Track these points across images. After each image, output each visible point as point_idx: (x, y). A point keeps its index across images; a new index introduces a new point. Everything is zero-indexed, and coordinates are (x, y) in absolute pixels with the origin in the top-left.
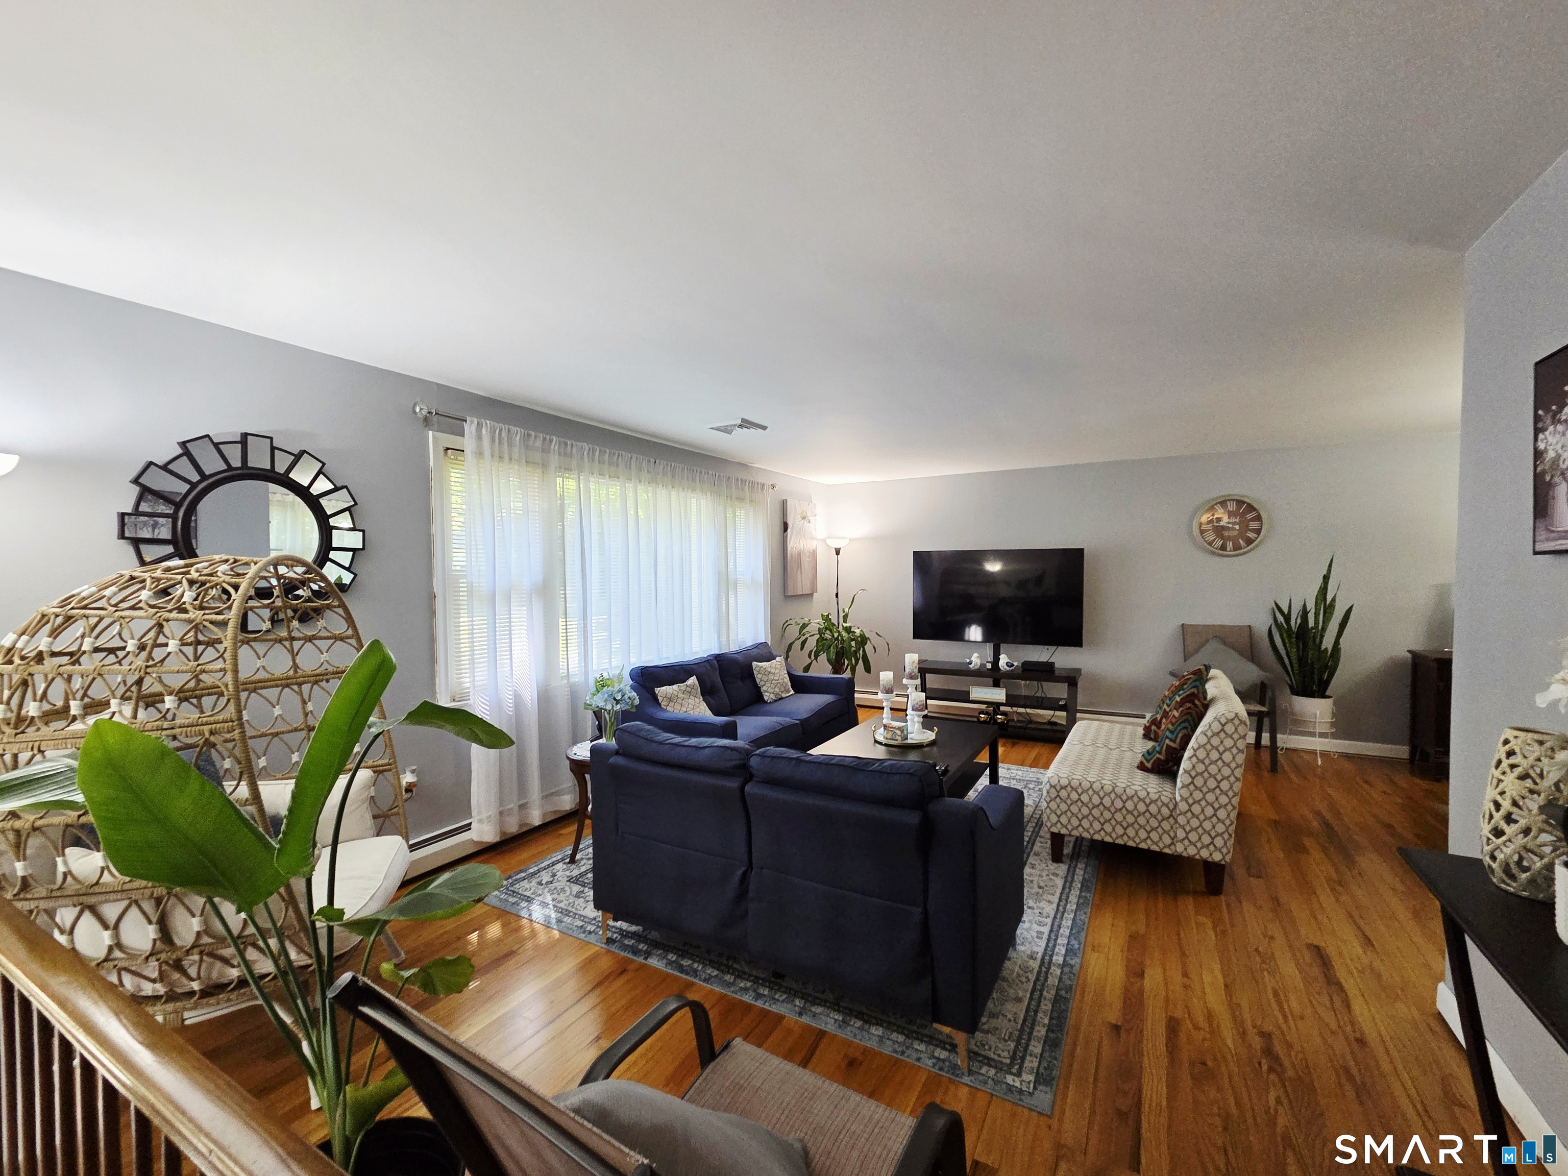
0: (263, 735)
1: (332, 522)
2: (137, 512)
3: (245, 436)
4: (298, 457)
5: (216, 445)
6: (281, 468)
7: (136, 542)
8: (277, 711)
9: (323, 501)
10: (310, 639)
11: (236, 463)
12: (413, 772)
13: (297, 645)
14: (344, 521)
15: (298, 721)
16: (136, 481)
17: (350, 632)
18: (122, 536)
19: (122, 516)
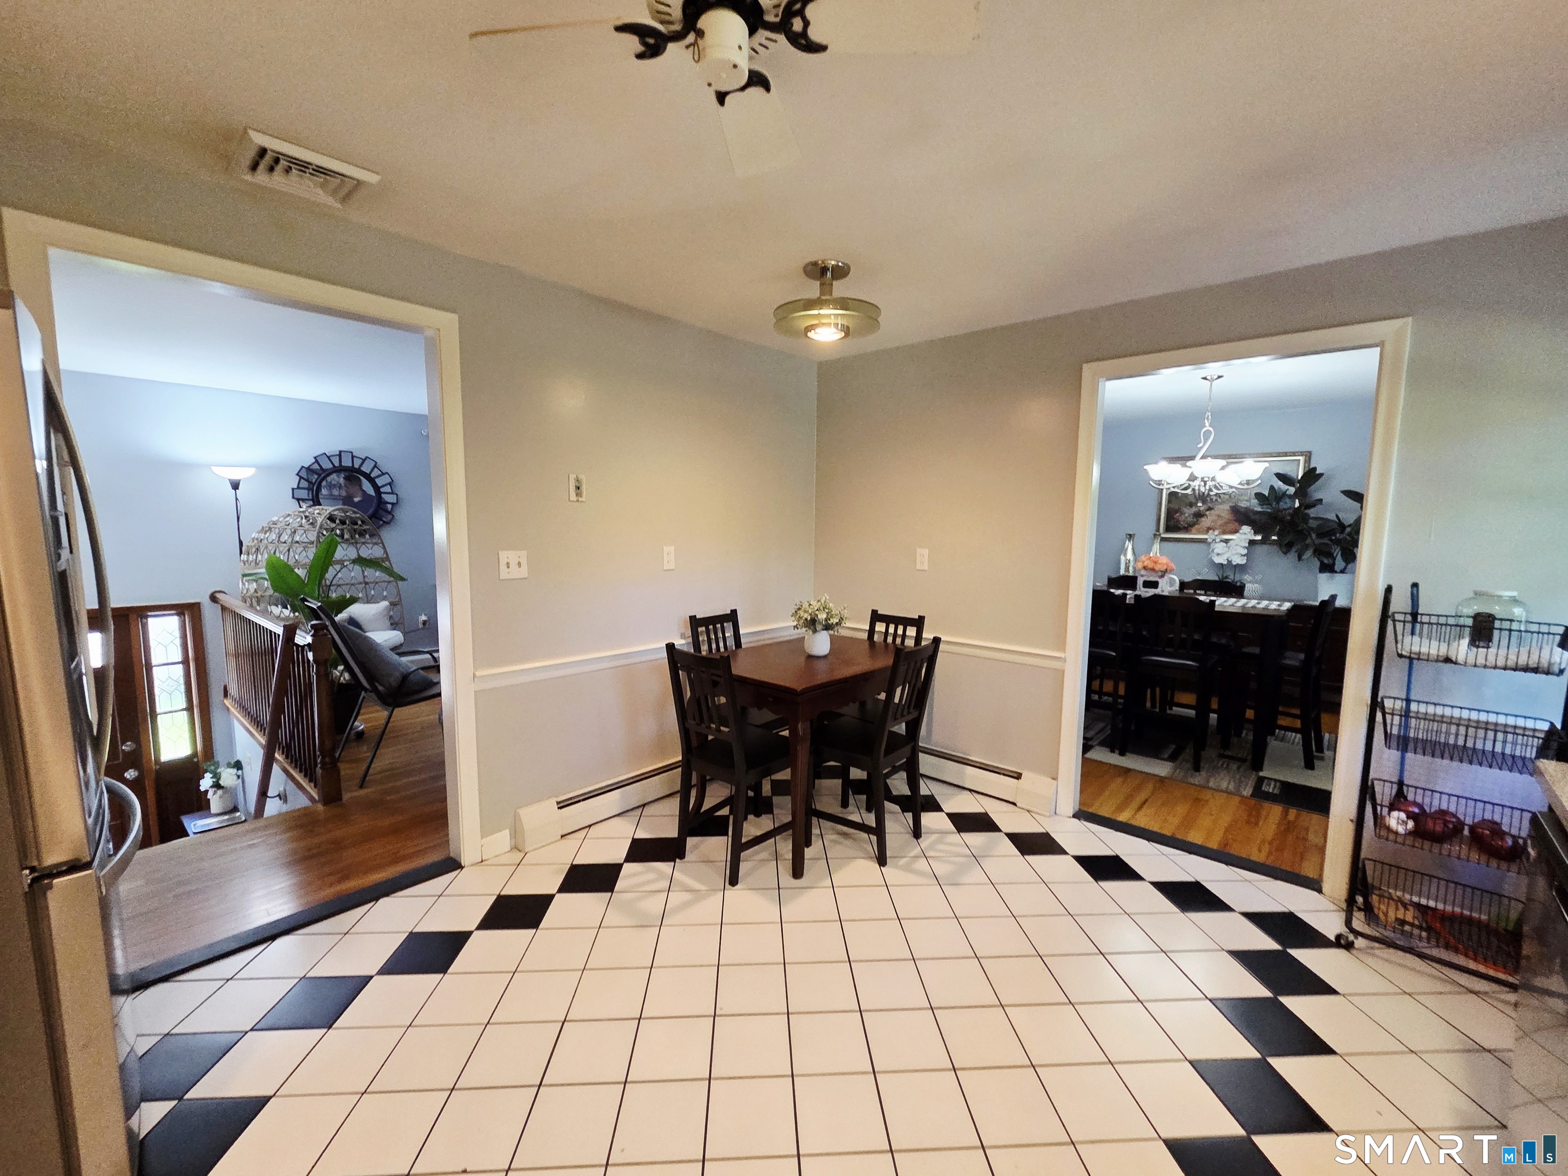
0: (347, 584)
1: (382, 490)
2: (298, 488)
3: (340, 452)
4: (364, 460)
5: (328, 457)
6: (356, 466)
7: (298, 500)
8: (353, 574)
9: (377, 480)
10: (364, 543)
11: (337, 464)
12: (425, 615)
13: (358, 546)
14: (387, 489)
15: (361, 579)
16: (298, 474)
17: (380, 541)
18: (293, 497)
19: (293, 489)
